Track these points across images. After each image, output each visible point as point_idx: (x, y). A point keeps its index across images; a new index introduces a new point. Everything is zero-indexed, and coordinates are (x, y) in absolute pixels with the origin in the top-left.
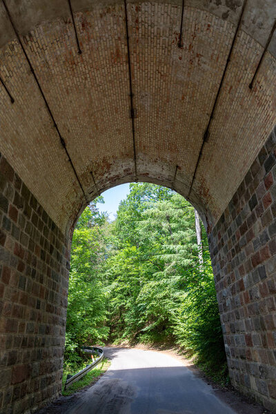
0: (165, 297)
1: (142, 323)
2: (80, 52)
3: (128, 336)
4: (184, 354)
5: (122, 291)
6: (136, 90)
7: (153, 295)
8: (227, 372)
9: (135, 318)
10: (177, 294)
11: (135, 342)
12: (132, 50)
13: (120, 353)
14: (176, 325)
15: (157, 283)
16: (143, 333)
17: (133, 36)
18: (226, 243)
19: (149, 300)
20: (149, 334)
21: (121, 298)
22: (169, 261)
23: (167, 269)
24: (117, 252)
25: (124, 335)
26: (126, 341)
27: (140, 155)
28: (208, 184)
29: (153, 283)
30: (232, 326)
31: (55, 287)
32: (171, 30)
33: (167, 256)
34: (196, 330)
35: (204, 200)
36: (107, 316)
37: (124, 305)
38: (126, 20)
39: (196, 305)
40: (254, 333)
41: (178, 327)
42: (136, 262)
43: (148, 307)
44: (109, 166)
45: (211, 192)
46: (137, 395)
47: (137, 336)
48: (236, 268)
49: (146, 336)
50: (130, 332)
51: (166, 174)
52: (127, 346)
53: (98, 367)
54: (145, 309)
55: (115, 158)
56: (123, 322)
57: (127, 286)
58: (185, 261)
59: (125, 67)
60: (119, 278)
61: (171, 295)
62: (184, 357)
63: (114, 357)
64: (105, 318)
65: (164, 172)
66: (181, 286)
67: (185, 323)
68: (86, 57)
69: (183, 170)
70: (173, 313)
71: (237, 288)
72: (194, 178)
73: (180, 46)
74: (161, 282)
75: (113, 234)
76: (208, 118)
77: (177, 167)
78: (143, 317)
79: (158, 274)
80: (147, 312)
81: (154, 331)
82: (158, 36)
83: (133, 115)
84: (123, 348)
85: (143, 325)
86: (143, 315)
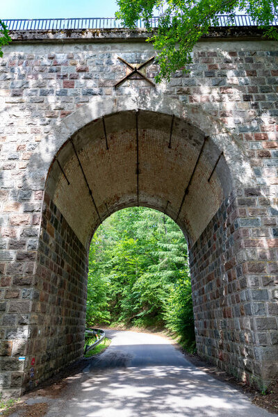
0: (158, 287)
1: (137, 309)
2: (108, 149)
3: (124, 320)
4: (171, 336)
5: (119, 279)
6: (141, 161)
7: (147, 286)
8: (195, 345)
9: (130, 304)
10: (168, 286)
11: (129, 324)
12: (140, 145)
13: (117, 334)
14: (165, 312)
15: (151, 275)
16: (137, 318)
17: (140, 140)
18: (198, 261)
19: (144, 289)
20: (142, 319)
21: (118, 286)
22: (163, 257)
23: (161, 263)
24: (115, 242)
25: (120, 319)
26: (122, 324)
27: (142, 192)
28: (189, 218)
29: (147, 275)
30: (198, 315)
31: (81, 286)
32: (164, 140)
33: (162, 253)
34: (179, 317)
35: (187, 226)
36: (108, 302)
37: (120, 293)
38: (137, 134)
39: (179, 299)
40: (207, 320)
41: (167, 314)
42: (133, 254)
43: (143, 295)
44: (118, 198)
45: (191, 223)
46: (134, 357)
47: (131, 320)
48: (202, 280)
49: (139, 321)
50: (125, 317)
51: (160, 204)
52: (123, 329)
53: (102, 343)
54: (140, 296)
55: (123, 194)
56: (119, 307)
57: (124, 275)
58: (176, 258)
59: (135, 152)
60: (116, 267)
61: (163, 286)
62: (171, 338)
63: (113, 337)
64: (106, 303)
65: (159, 203)
66: (172, 279)
67: (172, 311)
68: (111, 150)
69: (172, 204)
70: (164, 302)
71: (201, 292)
72: (180, 211)
73: (170, 147)
74: (156, 274)
75: (111, 224)
76: (188, 183)
77: (168, 202)
78: (138, 304)
79: (153, 267)
80: (141, 300)
81: (147, 317)
82: (156, 141)
83: (138, 172)
84: (119, 330)
85: (138, 311)
86: (138, 302)
